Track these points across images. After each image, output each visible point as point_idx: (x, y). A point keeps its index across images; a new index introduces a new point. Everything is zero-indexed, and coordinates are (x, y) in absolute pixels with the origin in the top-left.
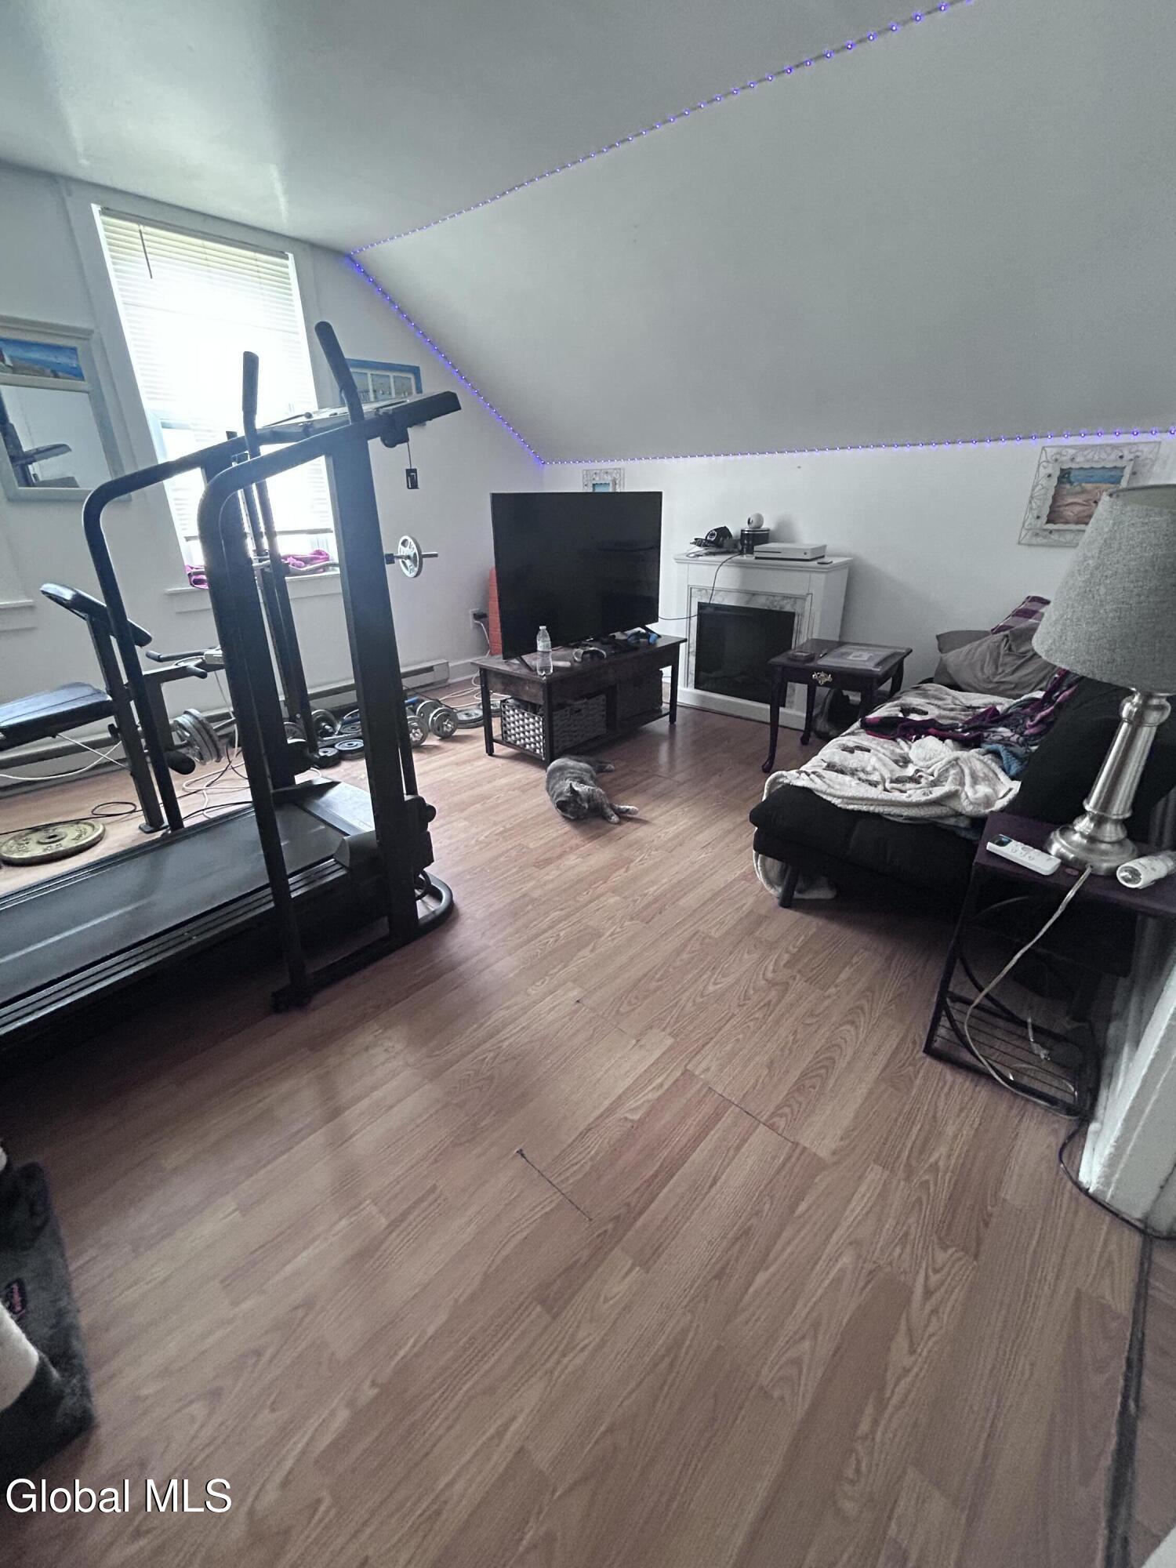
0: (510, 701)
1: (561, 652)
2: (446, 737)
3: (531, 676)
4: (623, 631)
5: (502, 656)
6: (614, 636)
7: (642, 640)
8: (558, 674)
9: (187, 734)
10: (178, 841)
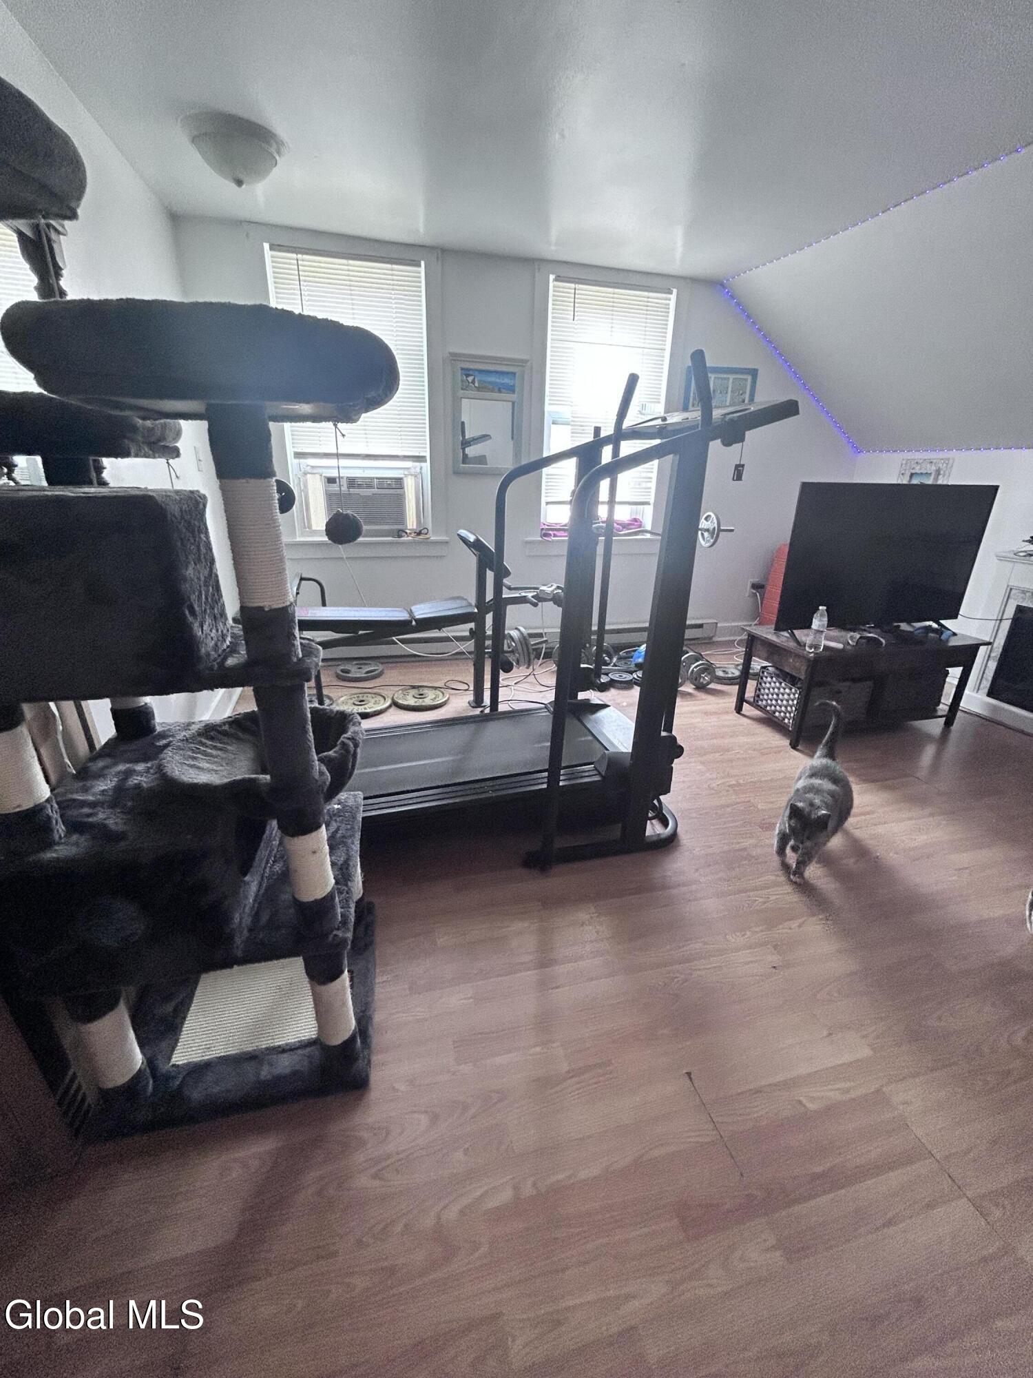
0: (770, 668)
1: (835, 633)
2: (701, 688)
3: (800, 651)
4: (909, 622)
5: (773, 626)
6: (899, 626)
7: (932, 635)
8: (827, 653)
9: (514, 644)
10: (492, 720)
